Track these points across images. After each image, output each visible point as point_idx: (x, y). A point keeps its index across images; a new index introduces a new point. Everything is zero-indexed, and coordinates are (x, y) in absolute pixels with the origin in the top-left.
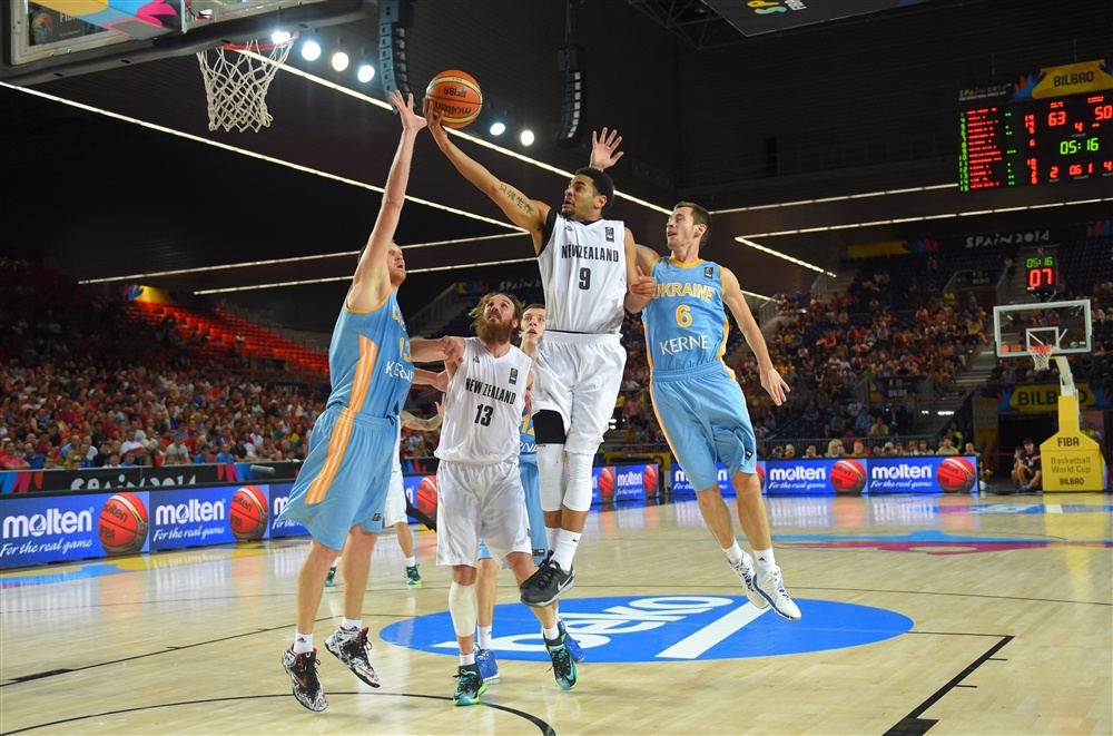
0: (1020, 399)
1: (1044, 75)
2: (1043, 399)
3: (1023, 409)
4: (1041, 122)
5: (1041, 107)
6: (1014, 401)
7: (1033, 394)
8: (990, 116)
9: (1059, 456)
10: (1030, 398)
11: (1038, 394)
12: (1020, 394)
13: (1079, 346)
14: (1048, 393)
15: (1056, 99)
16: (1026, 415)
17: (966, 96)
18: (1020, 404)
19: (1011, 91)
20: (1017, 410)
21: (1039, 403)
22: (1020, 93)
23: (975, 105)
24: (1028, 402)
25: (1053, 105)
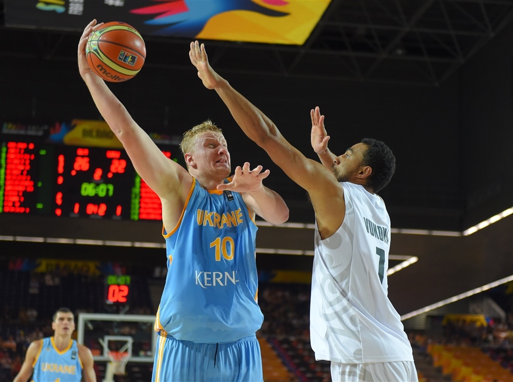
1: (74, 126)
4: (69, 165)
5: (71, 153)
8: (27, 151)
13: (146, 356)
15: (83, 148)
17: (9, 129)
19: (47, 133)
22: (54, 137)
23: (17, 139)
25: (80, 152)
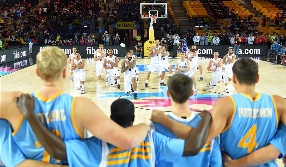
0: (118, 25)
2: (123, 26)
3: (118, 28)
6: (116, 26)
7: (121, 24)
9: (149, 46)
10: (120, 25)
11: (122, 24)
12: (118, 24)
14: (125, 24)
16: (119, 29)
18: (118, 27)
20: (117, 28)
21: (122, 27)
24: (120, 27)
